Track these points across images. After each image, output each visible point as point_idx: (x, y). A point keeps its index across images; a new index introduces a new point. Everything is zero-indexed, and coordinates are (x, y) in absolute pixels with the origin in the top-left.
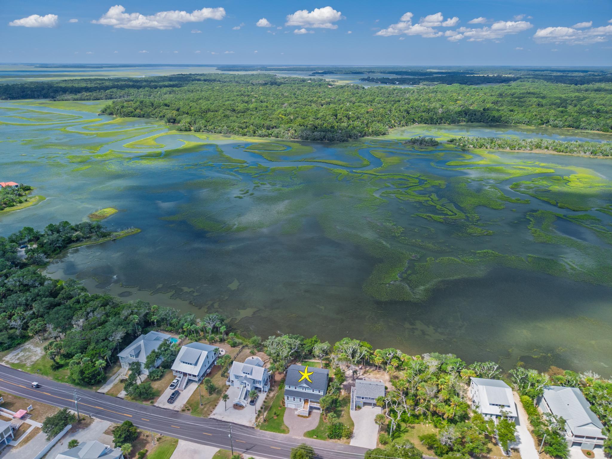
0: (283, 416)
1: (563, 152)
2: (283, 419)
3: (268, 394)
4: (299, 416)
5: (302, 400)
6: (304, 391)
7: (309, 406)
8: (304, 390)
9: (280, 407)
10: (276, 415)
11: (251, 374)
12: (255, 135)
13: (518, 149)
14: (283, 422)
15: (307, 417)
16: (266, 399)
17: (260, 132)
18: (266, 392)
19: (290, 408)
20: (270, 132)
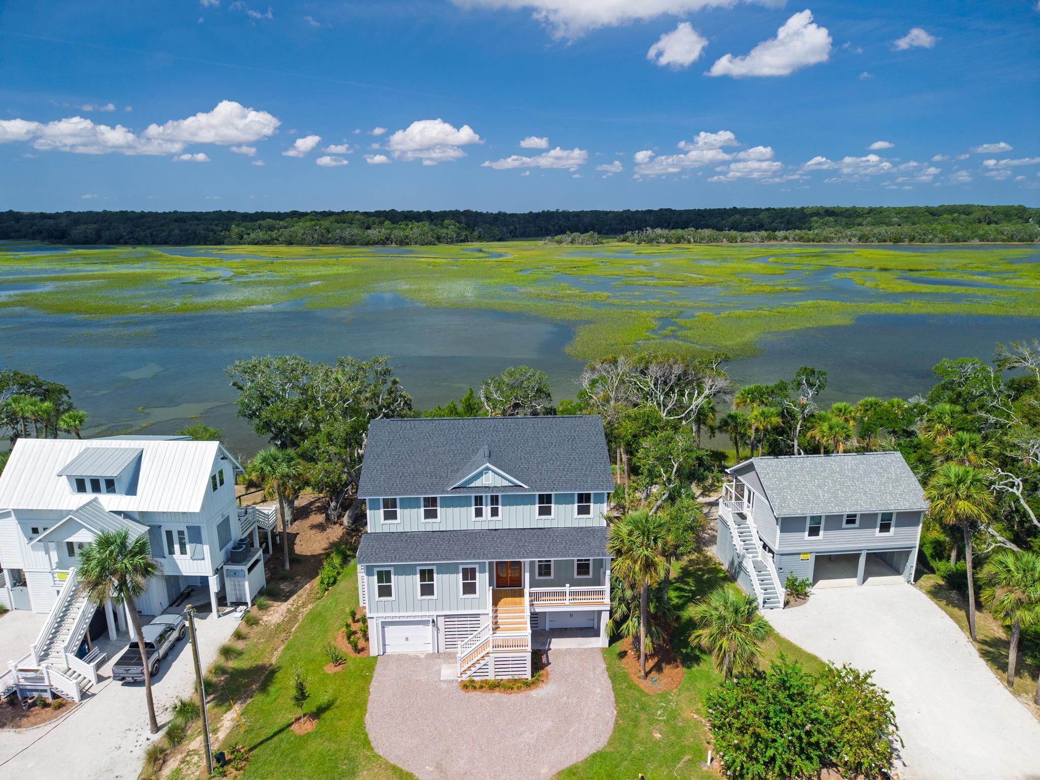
0: (361, 705)
1: (813, 241)
2: (361, 725)
3: (255, 611)
4: (470, 686)
5: (482, 580)
6: (487, 521)
7: (527, 614)
8: (487, 510)
9: (338, 661)
10: (310, 706)
11: (132, 490)
12: (242, 242)
13: (741, 241)
14: (367, 743)
15: (528, 685)
16: (238, 636)
17: (253, 235)
18: (237, 604)
19: (401, 658)
20: (274, 234)
